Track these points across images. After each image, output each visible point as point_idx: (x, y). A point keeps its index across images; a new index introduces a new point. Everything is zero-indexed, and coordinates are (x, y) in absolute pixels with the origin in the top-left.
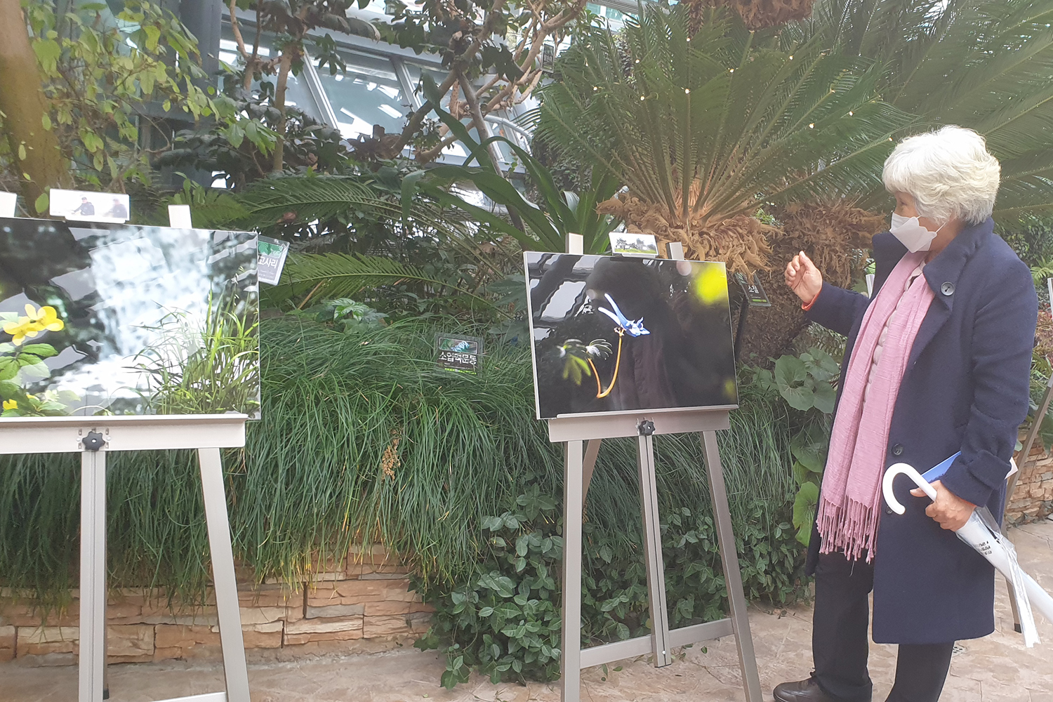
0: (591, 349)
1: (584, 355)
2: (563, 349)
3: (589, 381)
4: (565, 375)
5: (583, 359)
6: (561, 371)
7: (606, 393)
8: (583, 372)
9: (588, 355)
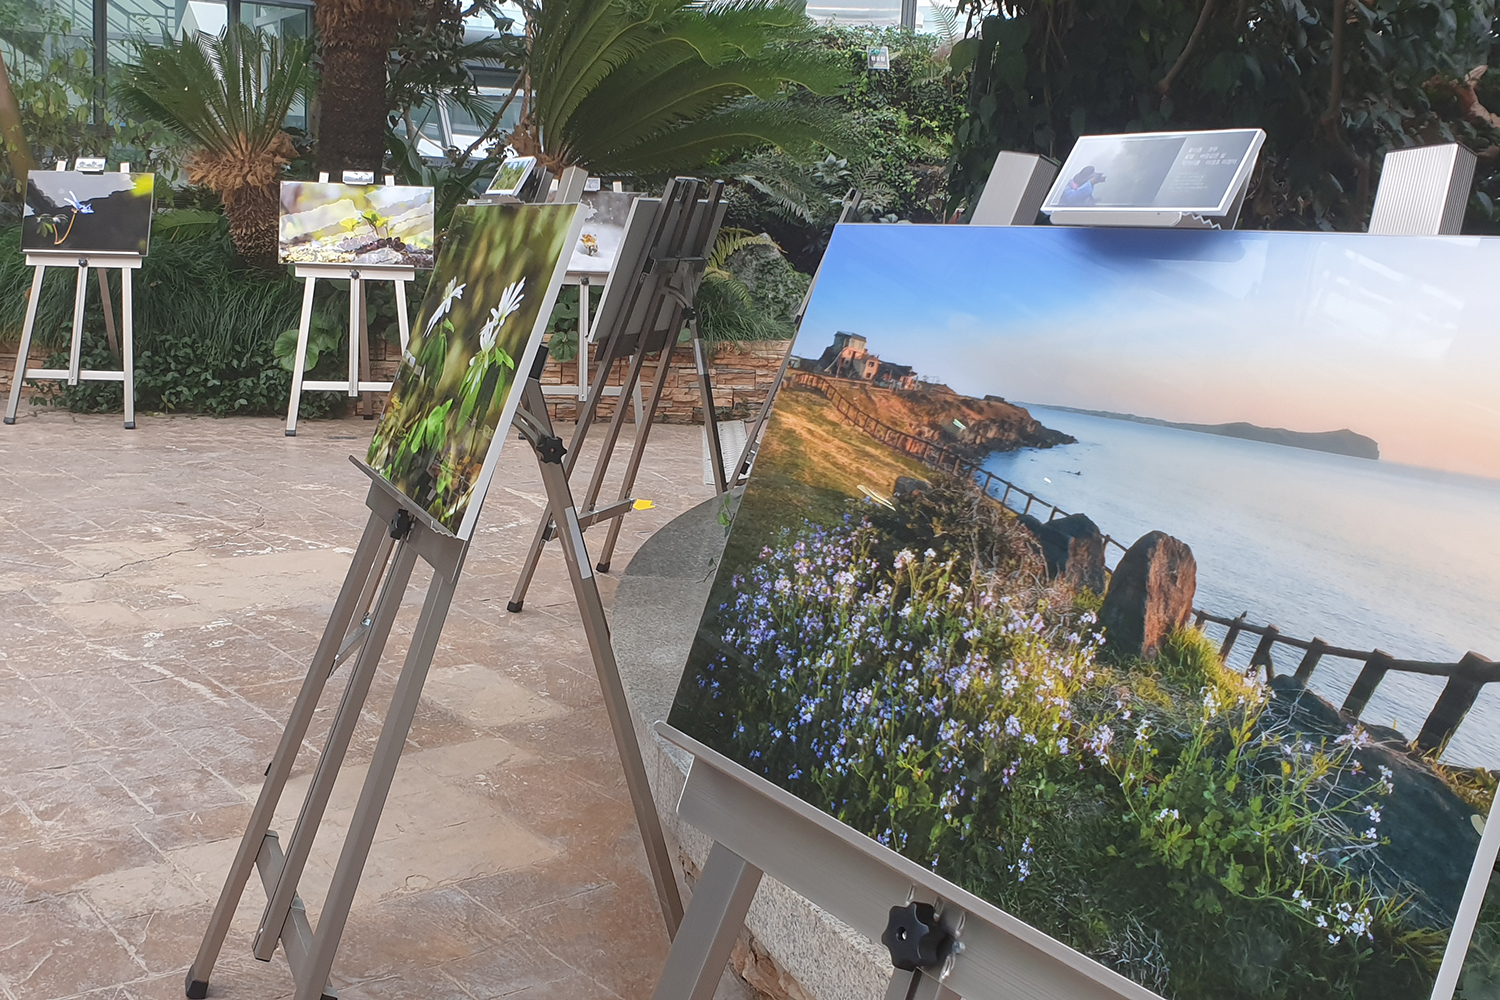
0: (55, 219)
1: (51, 222)
2: (39, 219)
3: (51, 236)
4: (38, 232)
5: (49, 223)
6: (36, 230)
7: (60, 242)
8: (48, 230)
9: (53, 222)
